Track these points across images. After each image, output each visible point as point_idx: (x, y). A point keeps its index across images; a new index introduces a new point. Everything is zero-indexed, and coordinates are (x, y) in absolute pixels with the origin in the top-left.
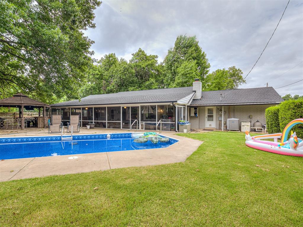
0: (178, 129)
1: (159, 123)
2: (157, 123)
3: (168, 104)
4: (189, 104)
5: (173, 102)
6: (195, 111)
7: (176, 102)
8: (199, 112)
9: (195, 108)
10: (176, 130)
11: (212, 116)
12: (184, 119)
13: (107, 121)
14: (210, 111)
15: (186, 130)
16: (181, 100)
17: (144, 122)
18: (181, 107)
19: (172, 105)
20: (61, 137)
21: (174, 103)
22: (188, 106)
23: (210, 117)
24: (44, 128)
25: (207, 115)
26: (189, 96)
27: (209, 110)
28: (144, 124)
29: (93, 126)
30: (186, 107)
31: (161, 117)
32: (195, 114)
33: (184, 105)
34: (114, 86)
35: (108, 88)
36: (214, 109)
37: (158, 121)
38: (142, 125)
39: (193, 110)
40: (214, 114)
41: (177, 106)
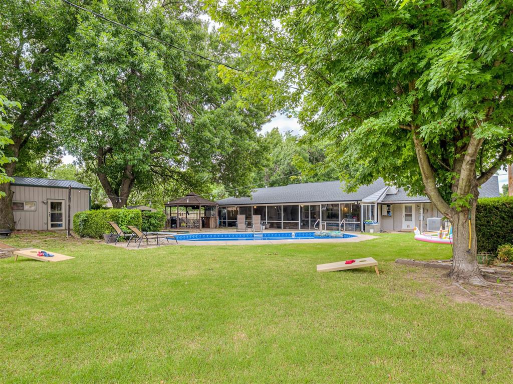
0: (364, 229)
1: (342, 222)
2: (340, 223)
3: (353, 202)
4: (379, 201)
5: (357, 201)
6: (389, 209)
7: (361, 200)
8: (394, 210)
9: (388, 205)
10: (362, 230)
11: (411, 215)
12: (373, 218)
13: (282, 221)
14: (408, 209)
15: (373, 230)
16: (368, 198)
17: (326, 222)
18: (368, 206)
19: (356, 203)
20: (253, 234)
21: (359, 202)
22: (378, 204)
23: (408, 216)
24: (216, 228)
25: (404, 213)
26: (378, 192)
27: (406, 207)
28: (325, 224)
29: (268, 226)
30: (376, 205)
31: (345, 216)
32: (388, 212)
33: (373, 203)
34: (280, 176)
35: (272, 178)
36: (414, 206)
37: (341, 221)
38: (323, 225)
39: (385, 208)
40: (414, 213)
41: (362, 205)
